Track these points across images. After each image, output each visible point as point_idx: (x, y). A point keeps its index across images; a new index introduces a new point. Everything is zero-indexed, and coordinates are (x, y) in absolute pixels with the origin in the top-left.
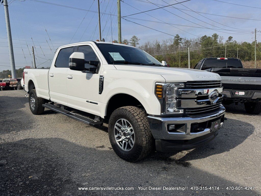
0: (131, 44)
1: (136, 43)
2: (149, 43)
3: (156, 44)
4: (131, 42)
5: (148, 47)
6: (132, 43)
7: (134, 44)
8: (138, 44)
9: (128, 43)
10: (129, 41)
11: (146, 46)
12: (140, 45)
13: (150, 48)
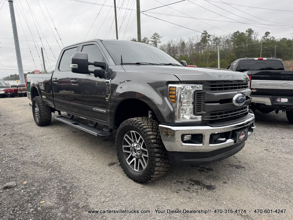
1: (157, 41)
2: (172, 41)
3: (181, 42)
4: (152, 40)
5: (172, 45)
9: (148, 41)
12: (162, 44)
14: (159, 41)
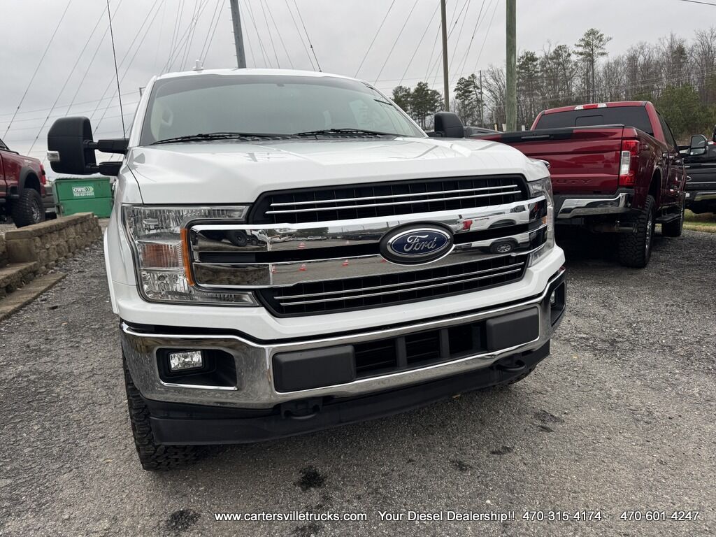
0: (581, 57)
1: (597, 51)
2: (642, 48)
3: (671, 47)
4: (581, 50)
5: (641, 60)
6: (581, 54)
7: (590, 55)
8: (603, 54)
9: (569, 55)
10: (572, 48)
11: (633, 59)
12: (611, 58)
13: (647, 66)
14: (600, 51)
